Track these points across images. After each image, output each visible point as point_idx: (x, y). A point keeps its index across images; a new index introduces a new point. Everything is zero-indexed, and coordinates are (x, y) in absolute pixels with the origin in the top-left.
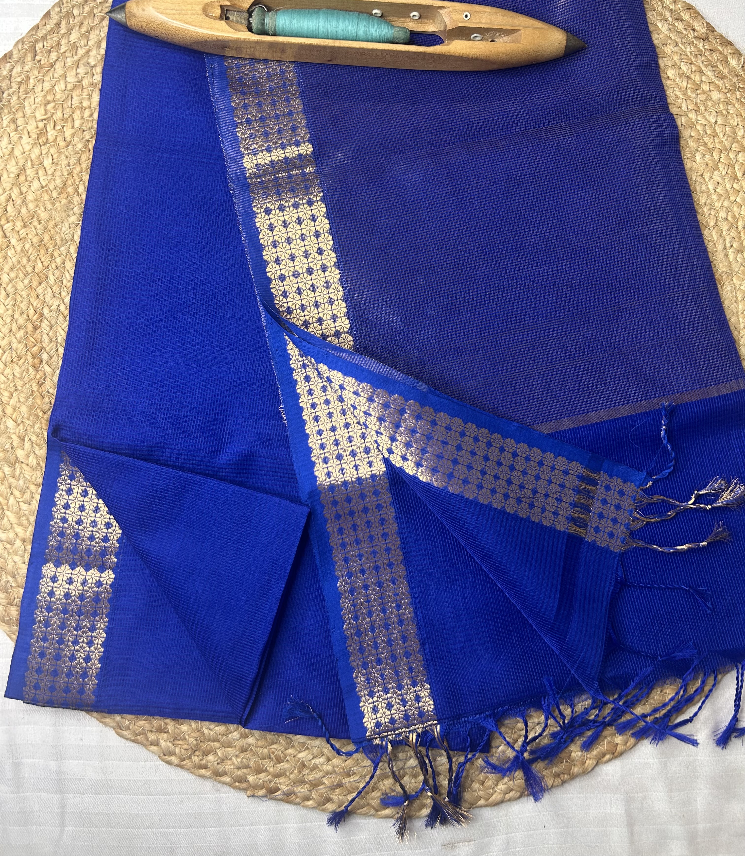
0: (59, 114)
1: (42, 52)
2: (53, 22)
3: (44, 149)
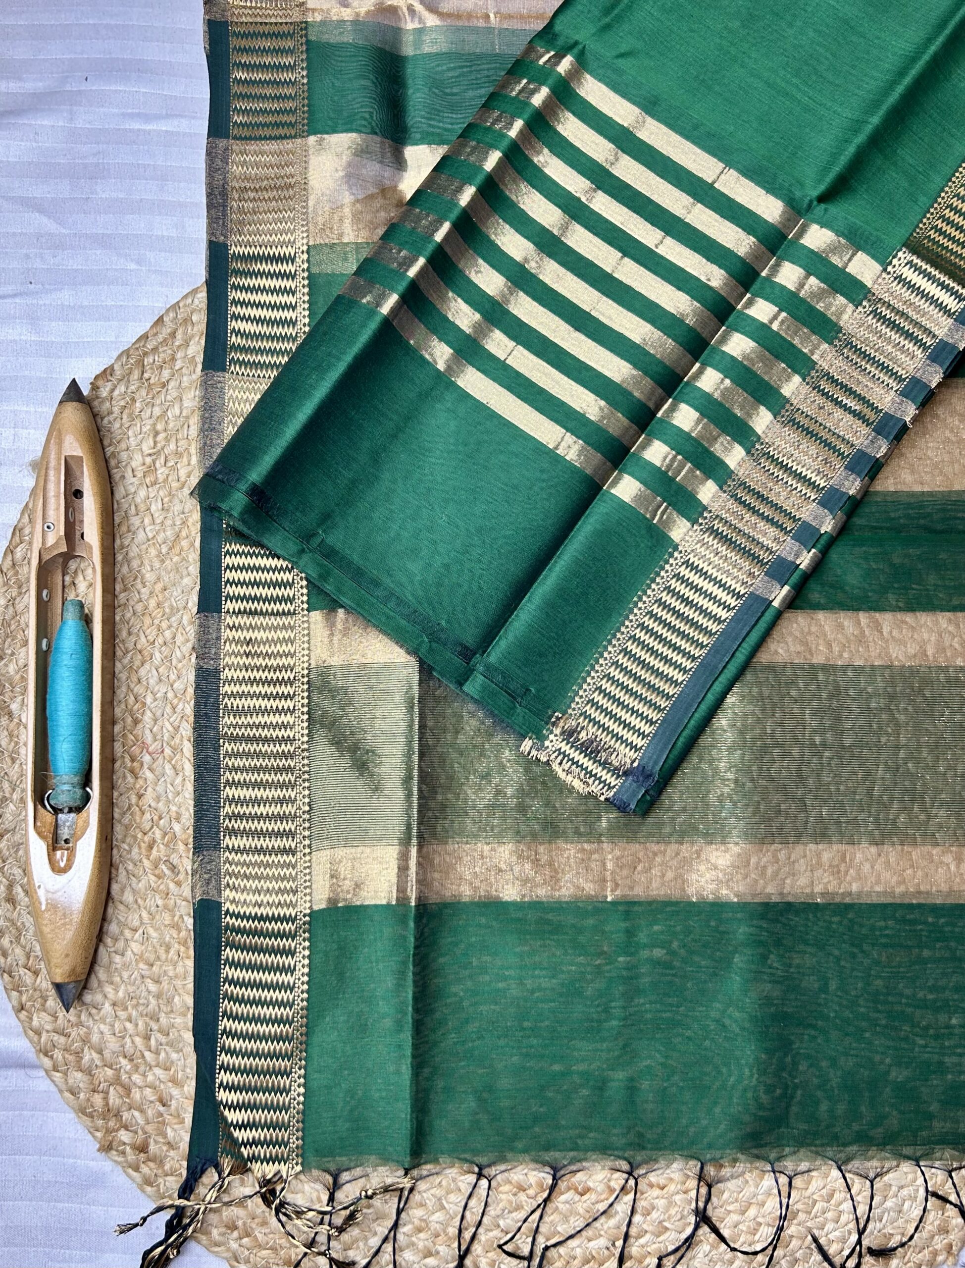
0: (172, 446)
1: (152, 369)
2: (166, 331)
3: (152, 492)
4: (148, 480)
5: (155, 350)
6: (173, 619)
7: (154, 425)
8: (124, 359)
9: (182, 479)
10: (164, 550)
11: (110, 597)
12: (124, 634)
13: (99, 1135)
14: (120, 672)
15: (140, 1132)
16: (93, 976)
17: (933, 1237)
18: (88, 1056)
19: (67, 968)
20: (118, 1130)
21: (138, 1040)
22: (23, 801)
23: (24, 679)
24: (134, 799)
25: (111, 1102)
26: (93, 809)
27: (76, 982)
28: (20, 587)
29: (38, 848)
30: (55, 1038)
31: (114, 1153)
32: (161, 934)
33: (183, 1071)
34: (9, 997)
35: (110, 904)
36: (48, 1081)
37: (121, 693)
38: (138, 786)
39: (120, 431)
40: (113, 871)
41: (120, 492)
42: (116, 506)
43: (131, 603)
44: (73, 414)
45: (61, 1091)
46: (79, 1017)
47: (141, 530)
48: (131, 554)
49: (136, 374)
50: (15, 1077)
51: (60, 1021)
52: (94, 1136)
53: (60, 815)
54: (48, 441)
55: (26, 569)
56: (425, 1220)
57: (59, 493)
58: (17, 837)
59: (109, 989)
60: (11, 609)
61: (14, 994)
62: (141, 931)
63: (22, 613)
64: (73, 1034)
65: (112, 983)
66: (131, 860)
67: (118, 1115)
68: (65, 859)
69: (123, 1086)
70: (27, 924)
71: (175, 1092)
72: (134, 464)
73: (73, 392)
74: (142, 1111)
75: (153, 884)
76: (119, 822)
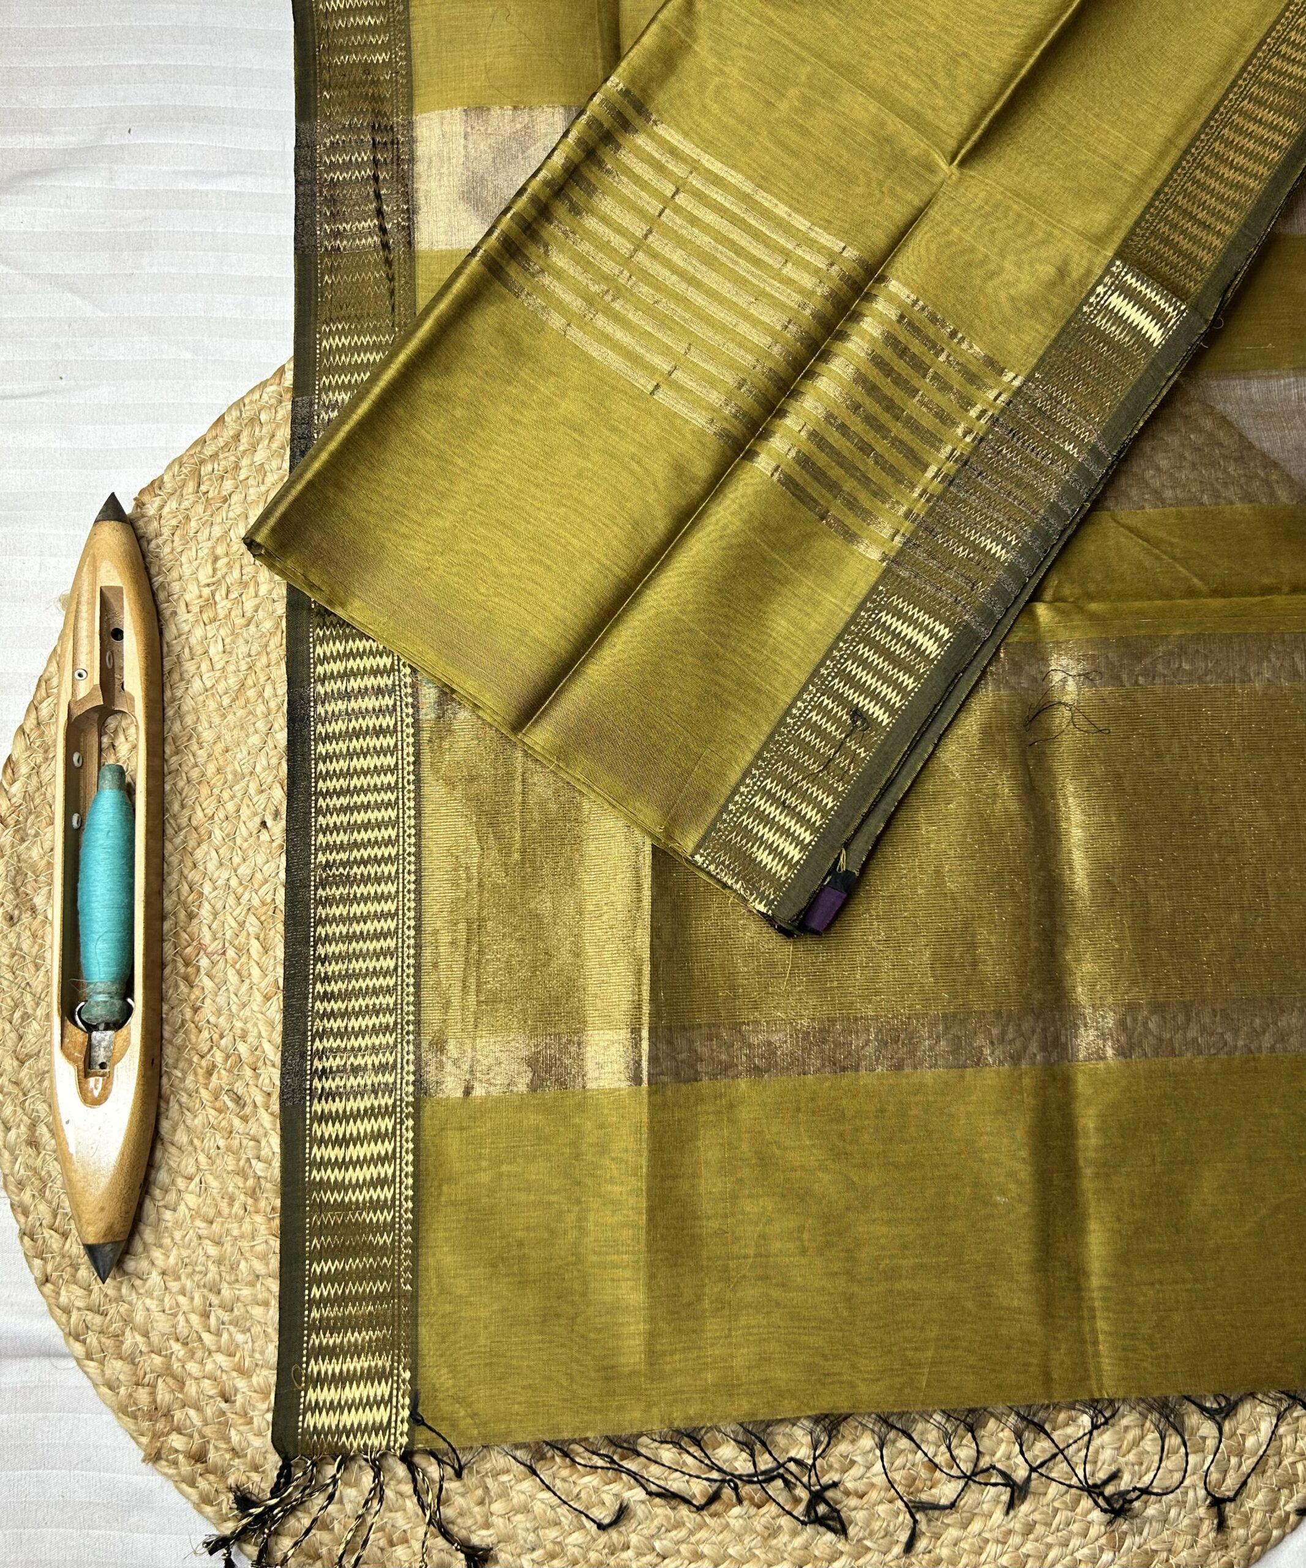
0: (236, 573)
1: (210, 479)
2: (228, 433)
3: (211, 630)
4: (205, 616)
5: (214, 456)
6: (236, 788)
7: (214, 548)
8: (176, 468)
9: (248, 615)
10: (226, 701)
11: (157, 761)
12: (176, 807)
13: (144, 1440)
14: (171, 855)
15: (196, 1435)
16: (137, 1237)
17: (1208, 1553)
18: (132, 1340)
19: (102, 1225)
20: (168, 1433)
21: (195, 1319)
22: (48, 1016)
23: (50, 865)
24: (188, 1014)
25: (159, 1398)
26: (135, 1024)
27: (114, 1243)
28: (46, 751)
29: (65, 1073)
30: (89, 1318)
31: (163, 1463)
32: (223, 1183)
33: (251, 1357)
34: (30, 1267)
35: (159, 1146)
36: (81, 1374)
37: (172, 880)
38: (193, 997)
39: (171, 557)
40: (163, 1105)
41: (171, 632)
42: (165, 649)
43: (186, 769)
44: (112, 535)
45: (96, 1386)
46: (119, 1290)
47: (197, 678)
48: (185, 708)
49: (191, 486)
50: (37, 1370)
51: (95, 1296)
52: (138, 1443)
53: (94, 1034)
54: (80, 569)
55: (53, 728)
56: (559, 1543)
57: (93, 632)
58: (42, 1064)
59: (157, 1254)
60: (35, 779)
61: (37, 1262)
62: (197, 1179)
63: (49, 784)
64: (111, 1312)
65: (161, 1246)
66: (185, 1090)
67: (168, 1414)
68: (100, 1086)
69: (174, 1377)
70: (54, 1174)
71: (241, 1384)
72: (188, 597)
73: (112, 509)
74: (199, 1409)
75: (212, 1120)
76: (171, 1042)
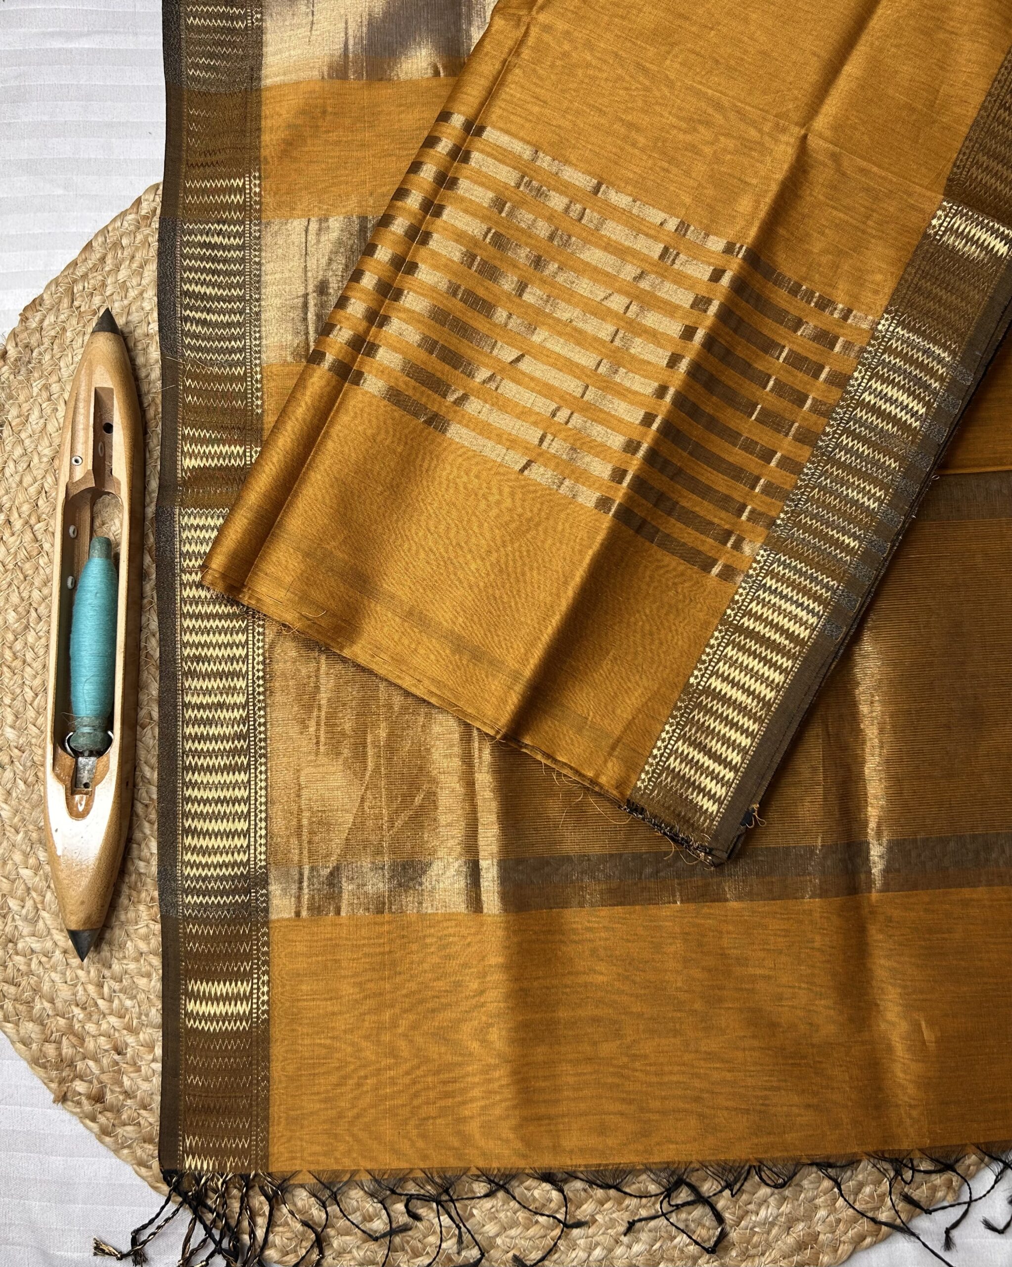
1: (82, 296)
13: (54, 1085)
15: (95, 1081)
18: (40, 1005)
20: (72, 1081)
21: (91, 988)
25: (64, 1051)
30: (5, 988)
31: (70, 1103)
33: (138, 1018)
45: (13, 1042)
46: (29, 965)
49: (66, 303)
51: (9, 970)
52: (48, 1087)
59: (59, 937)
64: (24, 983)
65: (62, 930)
67: (71, 1064)
69: (76, 1035)
71: (131, 1040)
74: (96, 1060)
